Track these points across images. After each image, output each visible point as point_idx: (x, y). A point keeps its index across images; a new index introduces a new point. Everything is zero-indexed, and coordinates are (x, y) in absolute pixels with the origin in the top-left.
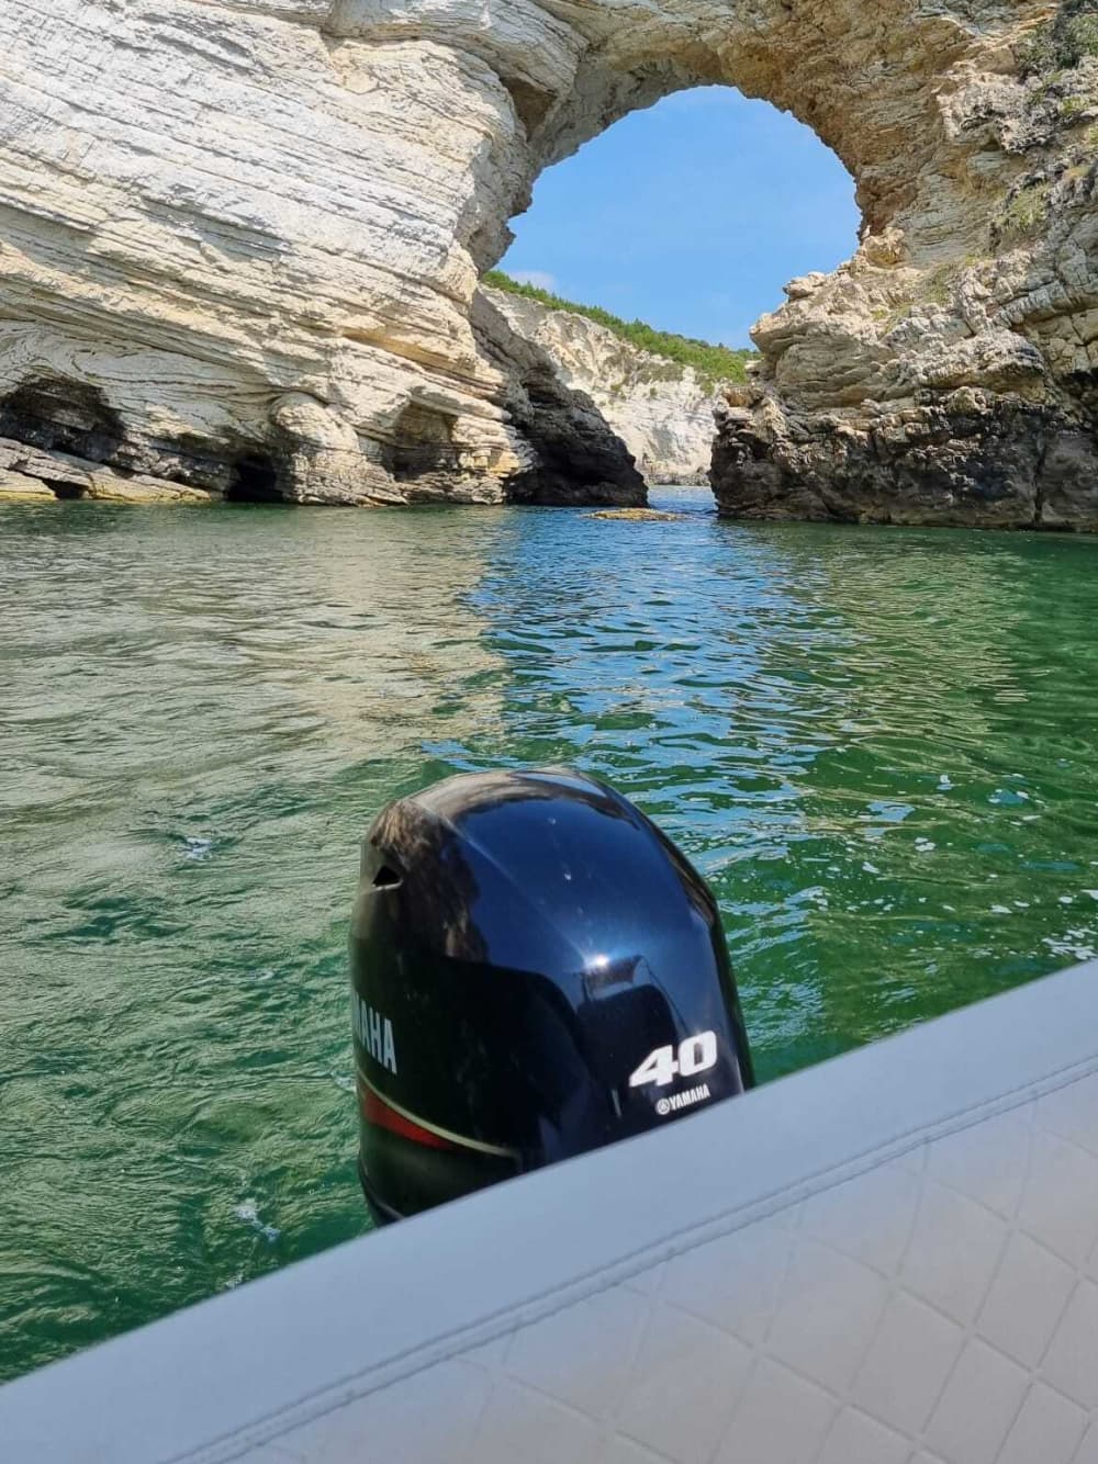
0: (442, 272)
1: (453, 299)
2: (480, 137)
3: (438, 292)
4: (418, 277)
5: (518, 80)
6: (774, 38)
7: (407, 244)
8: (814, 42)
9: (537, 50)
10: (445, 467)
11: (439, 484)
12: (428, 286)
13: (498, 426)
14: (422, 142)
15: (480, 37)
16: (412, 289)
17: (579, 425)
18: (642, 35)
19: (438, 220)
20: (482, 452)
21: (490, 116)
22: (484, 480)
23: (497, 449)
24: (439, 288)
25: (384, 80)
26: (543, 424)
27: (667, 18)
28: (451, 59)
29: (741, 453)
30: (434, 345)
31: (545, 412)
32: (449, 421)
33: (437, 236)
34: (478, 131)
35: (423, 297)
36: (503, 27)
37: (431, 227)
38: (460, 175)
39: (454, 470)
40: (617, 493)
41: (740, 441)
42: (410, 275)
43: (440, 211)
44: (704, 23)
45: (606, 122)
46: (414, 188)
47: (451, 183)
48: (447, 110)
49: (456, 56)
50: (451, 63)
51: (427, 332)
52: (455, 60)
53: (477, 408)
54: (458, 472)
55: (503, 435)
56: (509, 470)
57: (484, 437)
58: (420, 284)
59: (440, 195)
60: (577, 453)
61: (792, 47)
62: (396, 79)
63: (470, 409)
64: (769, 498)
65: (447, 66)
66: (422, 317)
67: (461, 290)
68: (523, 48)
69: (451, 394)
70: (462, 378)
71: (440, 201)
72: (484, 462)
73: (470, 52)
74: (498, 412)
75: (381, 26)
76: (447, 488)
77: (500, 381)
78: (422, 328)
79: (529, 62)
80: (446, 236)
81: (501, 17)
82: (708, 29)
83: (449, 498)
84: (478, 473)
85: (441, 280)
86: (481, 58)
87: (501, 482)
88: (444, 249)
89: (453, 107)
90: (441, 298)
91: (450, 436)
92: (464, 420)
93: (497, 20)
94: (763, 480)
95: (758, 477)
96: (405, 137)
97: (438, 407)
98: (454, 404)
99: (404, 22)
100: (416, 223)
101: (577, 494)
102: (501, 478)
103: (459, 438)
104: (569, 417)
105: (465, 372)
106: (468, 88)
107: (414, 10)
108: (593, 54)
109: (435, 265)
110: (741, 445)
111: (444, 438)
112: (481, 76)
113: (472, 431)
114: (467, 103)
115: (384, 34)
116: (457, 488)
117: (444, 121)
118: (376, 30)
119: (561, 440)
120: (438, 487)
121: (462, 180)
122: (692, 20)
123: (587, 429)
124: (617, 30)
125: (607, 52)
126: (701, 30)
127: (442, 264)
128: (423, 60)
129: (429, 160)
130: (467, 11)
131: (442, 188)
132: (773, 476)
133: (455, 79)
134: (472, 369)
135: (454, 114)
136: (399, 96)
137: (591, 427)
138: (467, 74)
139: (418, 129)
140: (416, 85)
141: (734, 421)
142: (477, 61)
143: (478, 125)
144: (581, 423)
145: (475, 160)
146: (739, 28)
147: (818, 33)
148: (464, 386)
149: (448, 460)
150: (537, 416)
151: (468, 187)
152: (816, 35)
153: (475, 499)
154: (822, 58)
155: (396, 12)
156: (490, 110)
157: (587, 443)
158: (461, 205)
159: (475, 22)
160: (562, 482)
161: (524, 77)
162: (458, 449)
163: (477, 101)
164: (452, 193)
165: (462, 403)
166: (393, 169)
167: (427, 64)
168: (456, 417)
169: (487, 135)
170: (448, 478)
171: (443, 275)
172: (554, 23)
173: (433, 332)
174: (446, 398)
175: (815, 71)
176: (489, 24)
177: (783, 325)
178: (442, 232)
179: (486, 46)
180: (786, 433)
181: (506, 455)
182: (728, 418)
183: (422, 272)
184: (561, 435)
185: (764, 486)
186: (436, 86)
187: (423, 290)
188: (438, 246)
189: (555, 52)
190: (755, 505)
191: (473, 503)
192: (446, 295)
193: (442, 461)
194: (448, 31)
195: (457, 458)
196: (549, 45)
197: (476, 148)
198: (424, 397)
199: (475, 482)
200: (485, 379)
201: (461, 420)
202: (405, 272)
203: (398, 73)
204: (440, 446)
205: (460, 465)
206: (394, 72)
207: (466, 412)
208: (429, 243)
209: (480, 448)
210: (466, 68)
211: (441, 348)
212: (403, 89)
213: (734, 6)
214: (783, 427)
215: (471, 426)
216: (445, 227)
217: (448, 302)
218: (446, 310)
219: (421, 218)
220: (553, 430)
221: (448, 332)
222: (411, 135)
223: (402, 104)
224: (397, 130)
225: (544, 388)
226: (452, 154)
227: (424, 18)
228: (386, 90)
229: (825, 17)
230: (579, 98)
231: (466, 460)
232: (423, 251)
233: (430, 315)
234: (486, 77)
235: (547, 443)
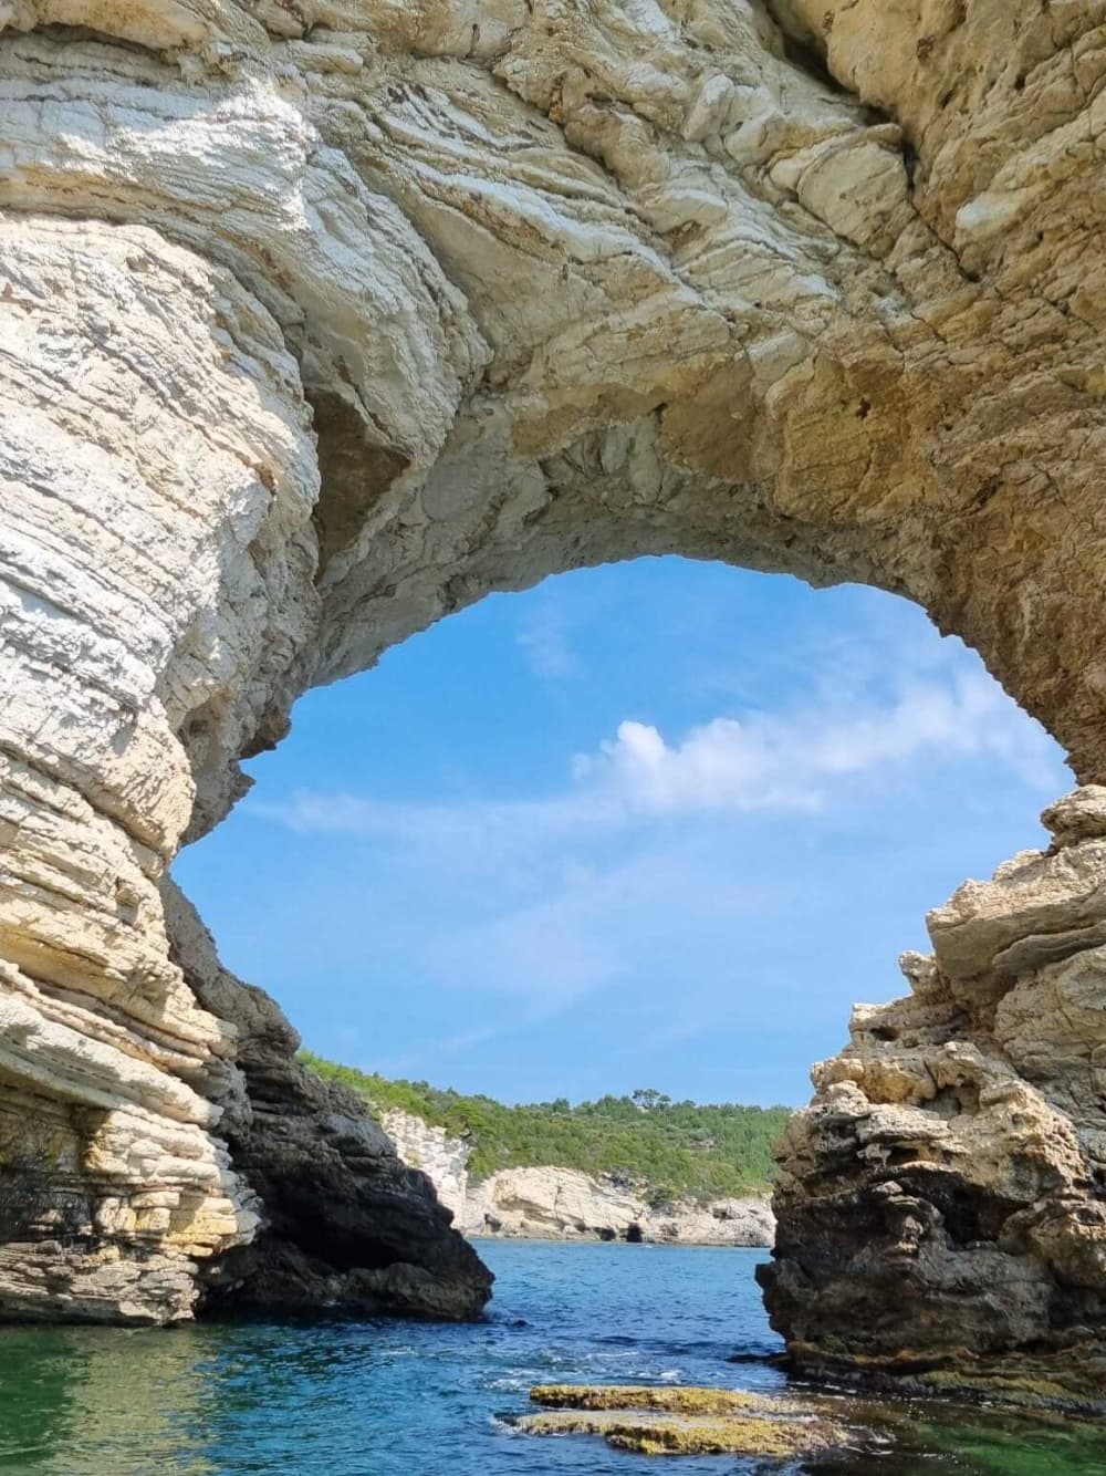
0: (116, 762)
1: (134, 835)
2: (248, 478)
3: (99, 811)
4: (52, 760)
5: (336, 397)
6: (924, 347)
7: (36, 673)
8: (1037, 340)
9: (394, 332)
10: (58, 1232)
11: (37, 1272)
12: (75, 787)
13: (200, 1139)
14: (105, 444)
15: (277, 252)
16: (33, 786)
17: (349, 1146)
18: (620, 339)
19: (125, 631)
20: (159, 1198)
21: (273, 438)
22: (154, 1263)
23: (193, 1190)
24: (105, 802)
25: (26, 283)
26: (269, 1143)
27: (687, 296)
28: (199, 280)
29: (910, 1222)
30: (74, 931)
31: (271, 1119)
32: (84, 1120)
33: (117, 671)
34: (247, 463)
35: (59, 812)
36: (328, 244)
37: (102, 645)
38: (192, 545)
39: (84, 1239)
40: (432, 1287)
41: (906, 1191)
42: (32, 751)
43: (130, 611)
44: (765, 315)
45: (454, 595)
46: (71, 541)
47: (170, 557)
48: (176, 393)
49: (212, 279)
50: (197, 290)
51: (57, 899)
52: (209, 288)
53: (161, 1093)
54: (91, 1245)
55: (208, 1160)
56: (215, 1239)
57: (168, 1162)
58: (54, 778)
59: (135, 578)
60: (338, 1200)
61: (974, 357)
62: (58, 289)
63: (142, 1095)
64: (996, 1347)
65: (187, 292)
66: (50, 861)
67: (157, 816)
68: (366, 311)
69: (102, 1054)
70: (129, 1019)
71: (137, 593)
72: (162, 1219)
73: (248, 285)
74: (201, 1108)
75: (35, 171)
76: (58, 1283)
77: (216, 1037)
78: (47, 888)
79: (371, 358)
80: (140, 677)
81: (324, 215)
82: (771, 330)
83: (60, 1306)
84: (142, 1246)
85: (113, 780)
86: (271, 309)
87: (193, 1267)
88: (129, 706)
89: (191, 391)
90: (105, 824)
91: (83, 1155)
92: (124, 1119)
93: (319, 225)
94: (989, 1297)
95: (966, 1288)
96: (64, 423)
97: (60, 1085)
98: (106, 1078)
99: (95, 169)
100: (65, 626)
101: (334, 1284)
102: (192, 1258)
103: (106, 1162)
104: (324, 1130)
105: (140, 1007)
106: (228, 363)
107: (122, 147)
108: (487, 398)
109: (103, 739)
110: (913, 1201)
111: (65, 1162)
112: (263, 351)
113: (141, 1146)
114: (226, 395)
115: (39, 196)
116: (82, 1283)
117: (164, 415)
118: (19, 180)
119: (307, 1175)
120: (31, 1280)
121: (193, 557)
122: (740, 306)
123: (362, 1153)
124: (563, 326)
125: (524, 391)
126: (753, 332)
127: (122, 739)
128: (131, 264)
129: (121, 490)
130: (255, 177)
131: (142, 561)
132: (1021, 1289)
133: (201, 329)
134: (158, 1002)
135: (191, 408)
136: (58, 323)
137: (374, 1149)
138: (235, 334)
139: (97, 413)
140: (107, 313)
141: (884, 1140)
142: (260, 310)
143: (242, 446)
144: (351, 1141)
145: (227, 523)
146: (844, 326)
147: (1055, 313)
148: (135, 1039)
149: (68, 1214)
150: (258, 1126)
151: (204, 580)
152: (1051, 319)
153: (128, 1309)
154: (1047, 377)
155: (76, 143)
156: (274, 424)
157: (360, 1182)
158: (183, 615)
159: (269, 208)
160: (297, 1259)
161: (349, 396)
162: (99, 1187)
163: (245, 396)
164: (165, 579)
165: (125, 1077)
166: (17, 484)
167: (139, 276)
168: (104, 1112)
169: (265, 477)
170: (63, 1258)
171: (119, 770)
172: (437, 276)
173: (76, 900)
174: (86, 1062)
175: (1025, 410)
176: (301, 223)
177: (1067, 895)
178: (130, 662)
179: (284, 282)
180: (1086, 1175)
181: (212, 1203)
182: (864, 1133)
183: (68, 748)
184: (307, 1165)
185: (988, 1313)
186: (153, 326)
187: (62, 796)
188: (116, 694)
189: (427, 351)
190: (944, 1364)
191: (121, 1322)
192: (116, 820)
193: (53, 1215)
194: (200, 215)
195: (93, 1211)
196: (417, 328)
197: (236, 496)
198: (26, 1057)
199: (130, 1267)
200: (185, 1029)
201: (117, 1119)
202: (21, 742)
203: (64, 277)
204: (52, 1178)
205: (98, 1228)
206: (53, 273)
207: (129, 1098)
208: (93, 683)
209: (155, 1187)
210: (234, 320)
211: (91, 942)
212: (73, 311)
213: (837, 283)
214: (1076, 1160)
215: (140, 1134)
216: (138, 655)
217: (120, 835)
218: (115, 853)
219: (79, 617)
220: (289, 1154)
221: (113, 905)
222: (78, 421)
223: (67, 343)
224: (44, 401)
225: (275, 1074)
226: (179, 493)
227: (143, 169)
228: (28, 306)
229: (1085, 273)
230: (425, 522)
231: (115, 1216)
232: (75, 700)
233: (73, 858)
234: (274, 358)
235: (273, 1180)
